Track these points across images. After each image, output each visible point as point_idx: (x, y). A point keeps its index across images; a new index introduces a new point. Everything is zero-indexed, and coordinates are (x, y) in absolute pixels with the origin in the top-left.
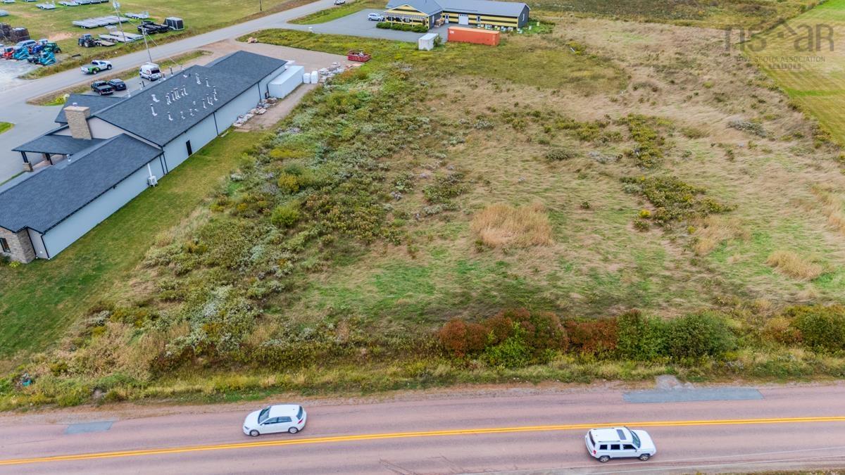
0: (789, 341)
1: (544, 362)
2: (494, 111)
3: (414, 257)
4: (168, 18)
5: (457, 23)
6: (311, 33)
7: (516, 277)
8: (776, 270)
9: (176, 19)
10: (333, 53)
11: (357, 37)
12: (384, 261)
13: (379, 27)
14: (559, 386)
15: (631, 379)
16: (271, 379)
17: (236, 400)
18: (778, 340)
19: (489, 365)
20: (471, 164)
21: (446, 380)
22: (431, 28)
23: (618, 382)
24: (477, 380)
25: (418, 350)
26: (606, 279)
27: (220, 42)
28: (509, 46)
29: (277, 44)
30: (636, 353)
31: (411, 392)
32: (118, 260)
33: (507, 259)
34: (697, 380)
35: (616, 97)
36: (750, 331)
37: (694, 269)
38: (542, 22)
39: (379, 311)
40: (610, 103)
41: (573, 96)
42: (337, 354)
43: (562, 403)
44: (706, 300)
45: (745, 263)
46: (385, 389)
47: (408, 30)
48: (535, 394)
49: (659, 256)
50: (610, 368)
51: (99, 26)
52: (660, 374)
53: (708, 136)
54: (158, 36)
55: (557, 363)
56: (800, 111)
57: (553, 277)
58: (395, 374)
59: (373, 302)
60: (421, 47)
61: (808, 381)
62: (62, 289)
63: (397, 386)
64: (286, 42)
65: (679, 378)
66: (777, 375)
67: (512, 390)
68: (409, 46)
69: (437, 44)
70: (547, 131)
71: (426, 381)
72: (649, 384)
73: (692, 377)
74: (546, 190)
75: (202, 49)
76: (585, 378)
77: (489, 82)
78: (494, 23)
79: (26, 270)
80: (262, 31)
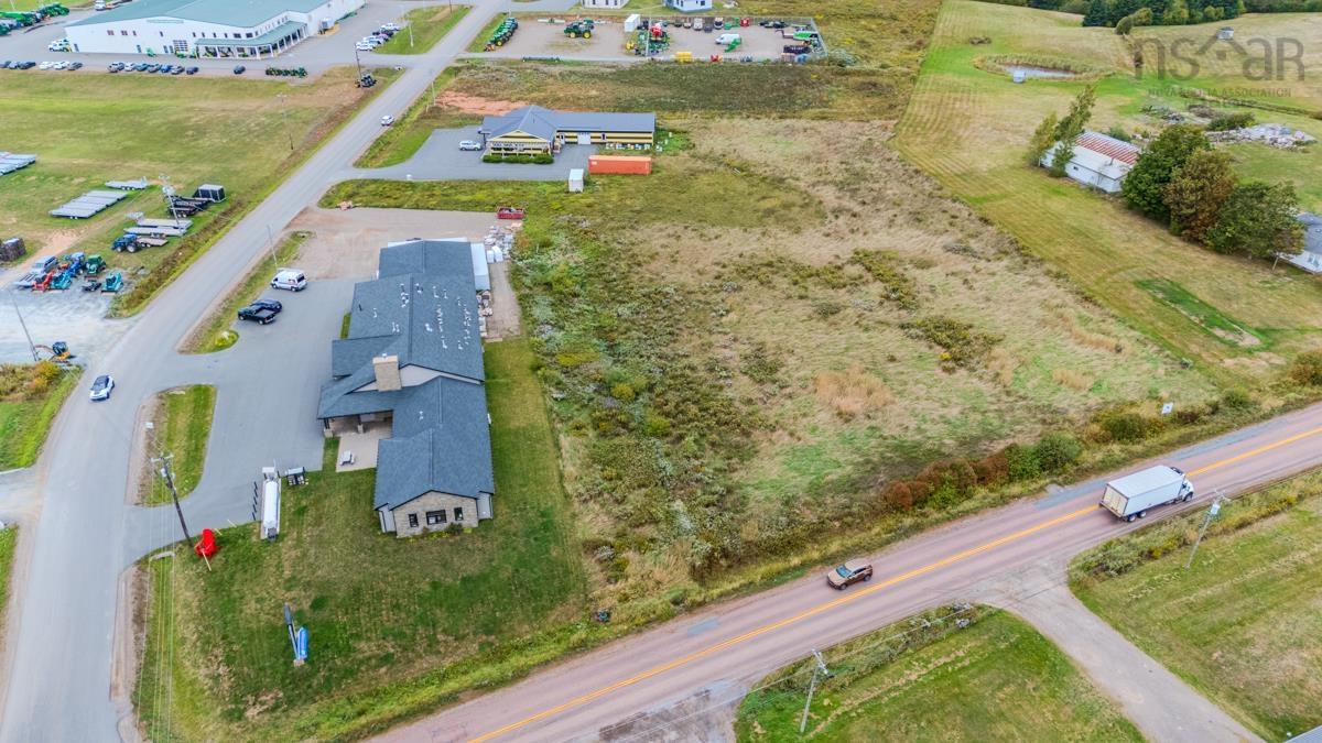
0: (1106, 441)
1: (969, 497)
2: (724, 266)
5: (576, 143)
6: (411, 183)
7: (894, 437)
8: (1063, 387)
10: (468, 210)
12: (777, 448)
13: (487, 160)
14: (991, 512)
15: (1033, 493)
18: (1097, 441)
19: (941, 508)
20: (758, 335)
21: (918, 528)
23: (1025, 498)
24: (938, 522)
25: (876, 514)
26: (958, 423)
27: (302, 213)
28: (664, 172)
29: (383, 207)
30: (1024, 475)
31: (900, 543)
33: (873, 423)
34: (1070, 483)
35: (825, 230)
36: (1078, 439)
37: (1011, 399)
38: (674, 131)
39: (816, 491)
40: (824, 238)
41: (784, 235)
42: (819, 531)
43: (1003, 521)
44: (1035, 423)
45: (1040, 386)
46: (881, 546)
48: (982, 520)
49: (980, 394)
50: (1016, 489)
52: (1047, 485)
53: (936, 265)
55: (979, 496)
56: (992, 224)
57: (919, 430)
58: (878, 534)
61: (1131, 465)
63: (888, 542)
64: (392, 202)
65: (1060, 484)
66: (1113, 466)
67: (965, 522)
68: (555, 189)
69: (586, 183)
70: (796, 283)
71: (907, 533)
72: (1043, 493)
73: (1066, 483)
74: (847, 349)
75: (292, 230)
76: (1004, 501)
77: (686, 228)
78: (624, 141)
79: (483, 533)
80: (338, 185)
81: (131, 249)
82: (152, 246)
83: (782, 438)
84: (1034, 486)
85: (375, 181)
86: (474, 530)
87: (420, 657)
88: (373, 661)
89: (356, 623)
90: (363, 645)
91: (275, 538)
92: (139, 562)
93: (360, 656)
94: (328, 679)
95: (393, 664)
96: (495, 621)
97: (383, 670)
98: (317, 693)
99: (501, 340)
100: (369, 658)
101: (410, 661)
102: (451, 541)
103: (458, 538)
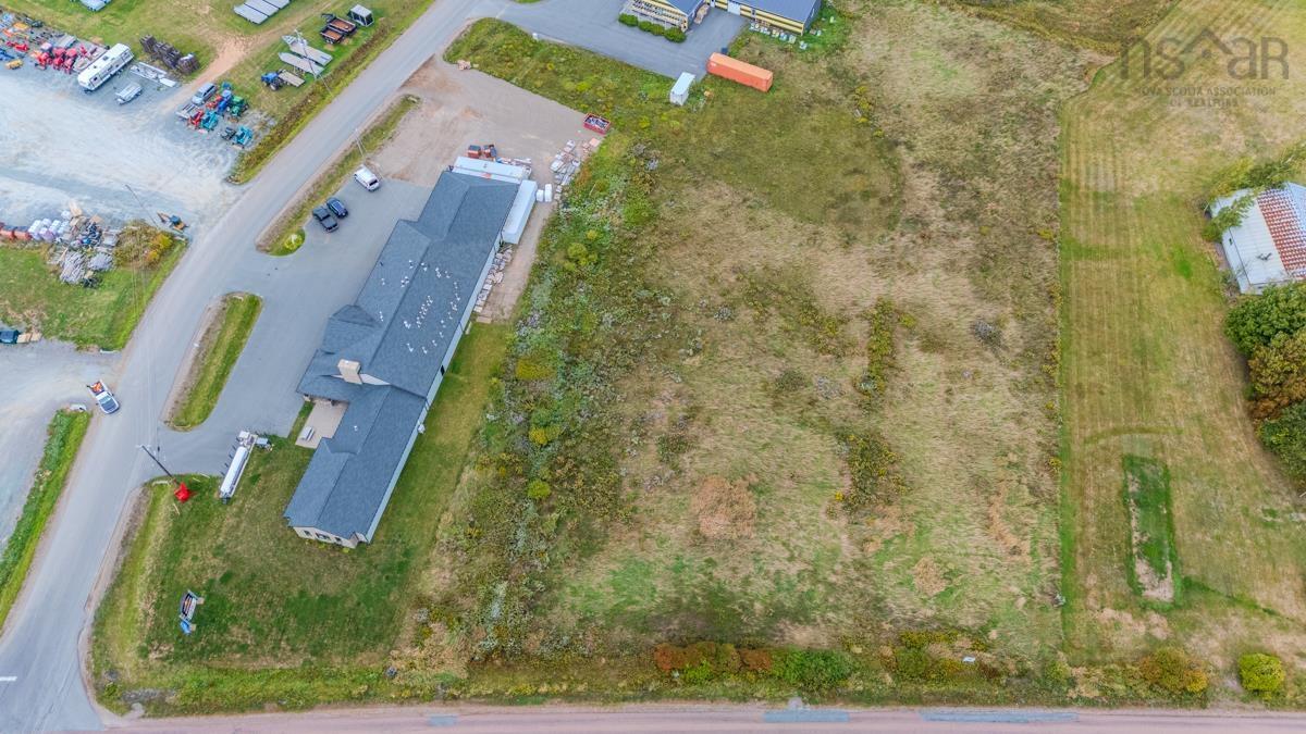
1: (718, 682)
2: (740, 278)
3: (643, 548)
4: (354, 10)
6: (536, 42)
7: (718, 580)
9: (365, 12)
11: (594, 55)
12: (620, 552)
13: (622, 20)
14: (727, 704)
15: (773, 700)
16: (546, 688)
17: (525, 704)
20: (703, 394)
21: (656, 695)
22: (689, 29)
23: (763, 702)
26: (786, 585)
27: (425, 65)
28: (782, 93)
29: (497, 75)
31: (633, 704)
32: (418, 543)
33: (715, 556)
34: (815, 703)
37: (856, 575)
38: (839, 13)
41: (831, 246)
43: (726, 719)
45: (896, 569)
46: (617, 700)
47: (658, 35)
50: (762, 689)
52: (792, 697)
53: (944, 351)
54: (349, 49)
55: (729, 684)
57: (746, 581)
59: (610, 606)
60: (673, 99)
62: (387, 578)
63: (623, 700)
64: (506, 66)
65: (803, 701)
66: (866, 700)
67: (696, 706)
68: (659, 93)
71: (644, 696)
72: (783, 705)
73: (812, 701)
74: (765, 446)
75: (407, 91)
76: (745, 697)
77: (745, 200)
78: (773, 22)
79: (355, 556)
80: (474, 25)
81: (272, 88)
82: (291, 85)
83: (632, 541)
84: (782, 693)
85: (509, 27)
86: (350, 551)
87: (264, 655)
88: (235, 647)
89: (239, 607)
90: (234, 629)
91: (229, 500)
92: (146, 484)
99: (488, 321)
102: (332, 555)
103: (337, 554)
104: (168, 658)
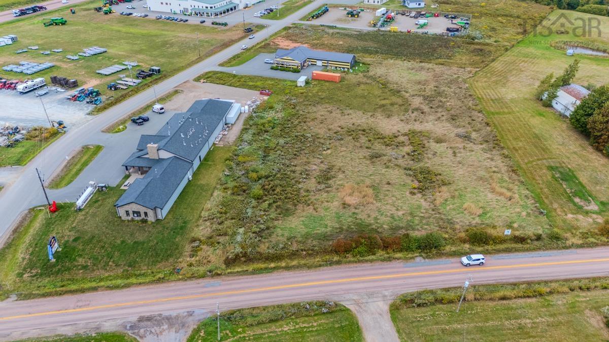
0: (464, 242)
1: (374, 254)
2: (342, 128)
3: (317, 212)
4: (152, 68)
5: (316, 65)
6: (235, 75)
7: (361, 219)
9: (157, 68)
10: (250, 89)
11: (261, 77)
12: (304, 214)
13: (272, 68)
14: (380, 262)
15: (406, 259)
16: (272, 265)
17: (262, 273)
18: (461, 241)
19: (354, 256)
20: (335, 161)
21: (338, 263)
22: (301, 69)
23: (401, 260)
24: (350, 262)
25: (326, 252)
26: (397, 219)
27: (184, 82)
28: (346, 82)
29: (217, 84)
30: (408, 249)
31: (326, 268)
32: (191, 218)
33: (356, 211)
34: (430, 258)
35: (403, 118)
36: (451, 238)
37: (433, 213)
38: (363, 63)
39: (307, 236)
40: (400, 122)
41: (381, 118)
42: (294, 255)
43: (381, 269)
44: (436, 226)
45: (454, 209)
46: (316, 267)
47: (289, 71)
48: (372, 266)
49: (419, 207)
50: (398, 255)
51: (112, 73)
52: (416, 256)
53: (445, 142)
54: (149, 79)
55: (379, 254)
56: (490, 126)
57: (376, 219)
58: (318, 261)
59: (304, 233)
60: (299, 85)
62: (174, 232)
63: (320, 266)
64: (222, 82)
65: (423, 258)
66: (458, 255)
67: (363, 265)
68: (292, 84)
69: (307, 83)
70: (370, 141)
71: (331, 263)
72: (412, 260)
73: (428, 257)
74: (371, 175)
75: (177, 89)
76: (389, 259)
77: (338, 108)
78: (336, 66)
79: (155, 225)
80: (206, 73)
81: (113, 89)
82: (122, 89)
83: (310, 209)
84: (410, 255)
85: (221, 72)
86: (152, 223)
87: (98, 270)
88: (80, 267)
89: (83, 250)
90: (80, 260)
91: (80, 210)
92: (30, 209)
93: (76, 264)
94: (59, 270)
95: (86, 270)
96: (135, 262)
97: (81, 271)
98: (52, 274)
99: (222, 146)
100: (79, 265)
101: (94, 270)
102: (141, 225)
103: (144, 225)
104: (35, 276)
